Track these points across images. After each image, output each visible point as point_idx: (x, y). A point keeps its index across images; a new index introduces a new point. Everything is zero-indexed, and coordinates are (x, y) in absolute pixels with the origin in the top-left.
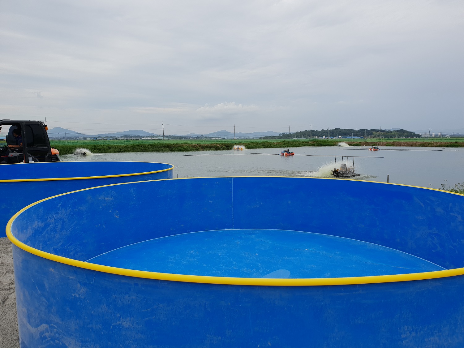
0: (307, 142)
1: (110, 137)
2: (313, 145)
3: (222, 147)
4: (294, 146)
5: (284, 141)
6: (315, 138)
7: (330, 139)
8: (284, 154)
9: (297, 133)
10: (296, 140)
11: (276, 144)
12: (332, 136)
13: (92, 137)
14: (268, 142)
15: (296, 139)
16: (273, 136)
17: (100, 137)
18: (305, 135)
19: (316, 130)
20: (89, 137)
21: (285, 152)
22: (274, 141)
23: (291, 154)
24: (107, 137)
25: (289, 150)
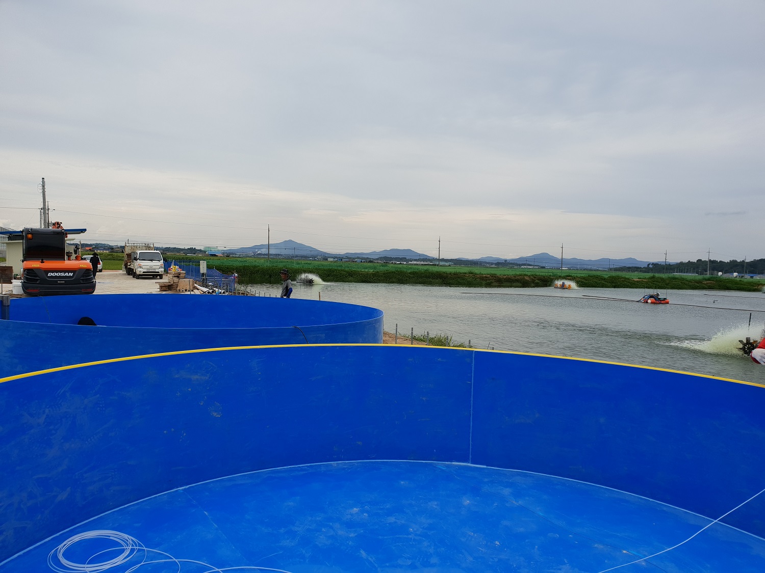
0: (699, 282)
1: (363, 258)
2: (711, 288)
3: (533, 281)
4: (673, 288)
5: (653, 277)
6: (717, 275)
7: (747, 277)
8: (649, 301)
9: (681, 263)
10: (677, 277)
11: (637, 281)
12: (751, 272)
13: (336, 257)
14: (623, 278)
15: (677, 274)
16: (635, 267)
17: (348, 258)
18: (698, 268)
19: (720, 261)
20: (332, 257)
21: (651, 297)
22: (635, 276)
23: (662, 302)
24: (358, 258)
25: (658, 295)
